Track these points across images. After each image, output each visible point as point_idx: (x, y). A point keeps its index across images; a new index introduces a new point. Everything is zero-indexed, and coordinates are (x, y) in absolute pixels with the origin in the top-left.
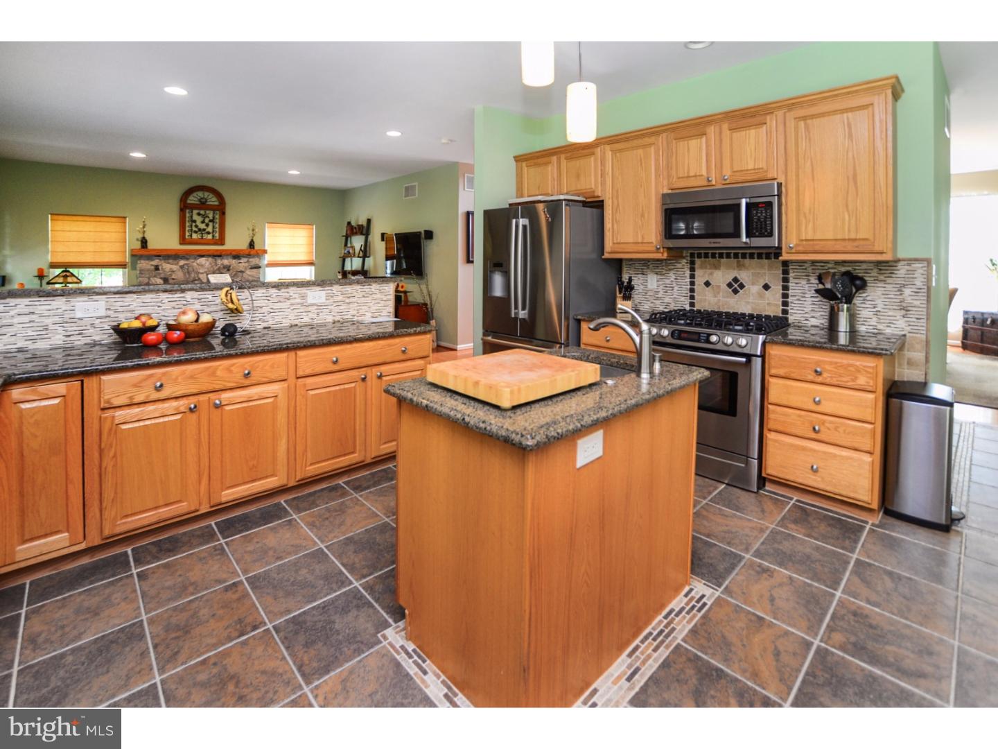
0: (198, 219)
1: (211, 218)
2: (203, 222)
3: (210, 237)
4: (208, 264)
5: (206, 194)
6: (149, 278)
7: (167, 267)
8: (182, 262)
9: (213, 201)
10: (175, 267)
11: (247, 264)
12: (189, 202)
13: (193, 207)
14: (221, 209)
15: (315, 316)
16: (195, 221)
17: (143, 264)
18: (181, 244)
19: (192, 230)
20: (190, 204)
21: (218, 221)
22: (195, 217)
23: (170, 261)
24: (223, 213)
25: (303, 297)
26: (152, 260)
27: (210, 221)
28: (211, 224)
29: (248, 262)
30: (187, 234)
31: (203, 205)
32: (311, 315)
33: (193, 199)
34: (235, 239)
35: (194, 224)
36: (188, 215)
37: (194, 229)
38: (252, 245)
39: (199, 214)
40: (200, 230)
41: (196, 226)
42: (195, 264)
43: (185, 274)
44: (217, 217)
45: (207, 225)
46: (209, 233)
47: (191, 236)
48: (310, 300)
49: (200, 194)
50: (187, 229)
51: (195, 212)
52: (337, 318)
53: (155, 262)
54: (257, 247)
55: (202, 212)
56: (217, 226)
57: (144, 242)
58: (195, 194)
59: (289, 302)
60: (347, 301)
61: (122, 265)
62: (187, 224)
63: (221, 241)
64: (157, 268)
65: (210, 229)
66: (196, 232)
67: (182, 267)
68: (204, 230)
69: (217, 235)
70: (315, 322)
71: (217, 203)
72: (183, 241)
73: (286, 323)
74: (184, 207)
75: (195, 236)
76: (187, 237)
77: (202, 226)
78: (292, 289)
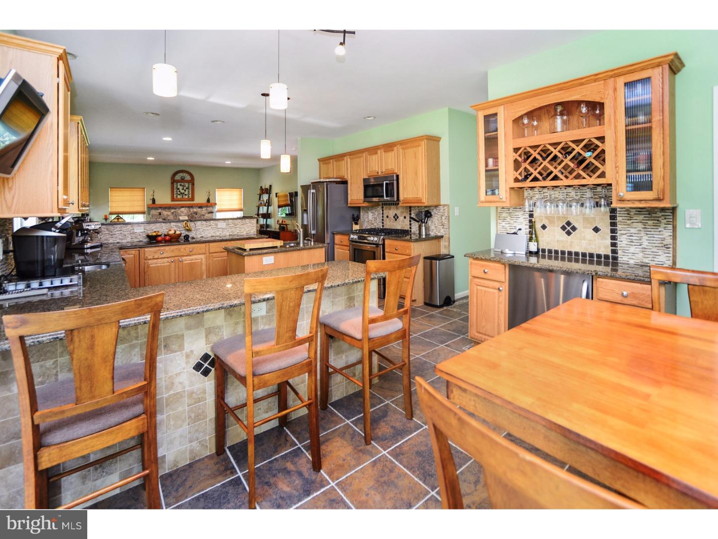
0: (181, 188)
1: (187, 187)
2: (183, 189)
3: (187, 197)
4: (186, 211)
5: (184, 174)
6: (156, 219)
7: (165, 213)
8: (173, 211)
9: (188, 178)
10: (169, 213)
11: (206, 211)
12: (175, 179)
13: (178, 181)
14: (192, 182)
15: (221, 233)
16: (179, 189)
17: (153, 212)
18: (172, 201)
19: (177, 194)
21: (190, 188)
22: (179, 187)
23: (167, 210)
24: (193, 184)
25: (216, 225)
26: (158, 210)
27: (187, 188)
28: (187, 190)
29: (207, 209)
30: (175, 196)
31: (183, 180)
32: (219, 232)
33: (178, 177)
34: (200, 198)
36: (175, 186)
37: (179, 193)
38: (208, 200)
39: (181, 185)
40: (181, 193)
41: (180, 191)
42: (179, 211)
43: (174, 217)
44: (190, 186)
45: (185, 191)
46: (186, 195)
47: (177, 196)
48: (219, 226)
49: (181, 174)
50: (175, 193)
51: (179, 184)
52: (231, 234)
53: (160, 211)
54: (211, 201)
55: (182, 184)
56: (190, 191)
57: (154, 201)
58: (179, 175)
60: (235, 227)
61: (143, 213)
62: (175, 190)
63: (193, 199)
64: (160, 214)
65: (186, 193)
66: (179, 194)
67: (173, 213)
68: (184, 193)
69: (190, 196)
70: (221, 235)
71: (190, 179)
72: (173, 199)
74: (173, 181)
75: (179, 197)
77: (183, 191)
78: (212, 221)
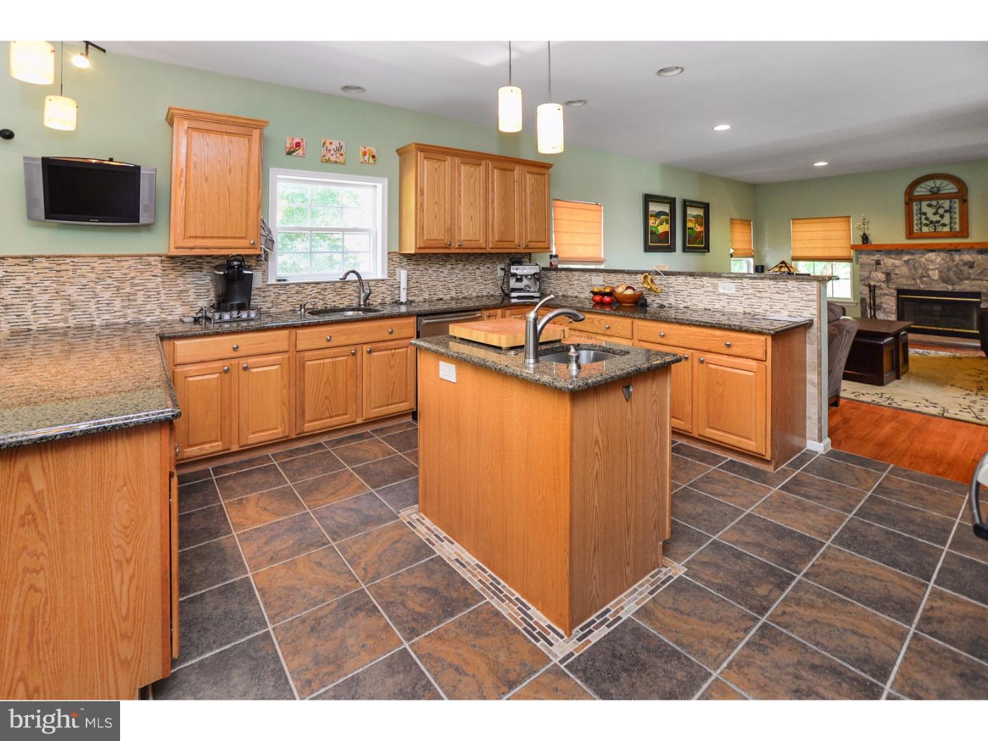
0: (930, 211)
1: (948, 209)
2: (934, 214)
3: (945, 229)
4: (937, 259)
5: (939, 182)
6: (870, 272)
7: (888, 262)
8: (906, 258)
9: (949, 188)
10: (897, 262)
12: (916, 193)
13: (921, 199)
14: (962, 196)
15: (726, 305)
16: (925, 214)
17: (865, 259)
18: (908, 238)
19: (921, 223)
20: (916, 196)
21: (956, 211)
22: (925, 209)
23: (893, 256)
24: (965, 202)
25: (715, 286)
26: (874, 255)
27: (946, 212)
28: (947, 215)
30: (916, 228)
31: (934, 195)
32: (722, 303)
33: (921, 190)
34: (982, 232)
35: (923, 217)
36: (915, 208)
37: (924, 221)
39: (930, 206)
40: (931, 222)
41: (926, 219)
42: (923, 259)
43: (909, 270)
44: (956, 206)
45: (942, 217)
46: (943, 225)
47: (921, 229)
48: (721, 291)
49: (931, 183)
50: (915, 222)
51: (924, 204)
52: (748, 310)
53: (877, 257)
55: (934, 203)
56: (956, 217)
57: (865, 238)
58: (923, 185)
59: (703, 289)
60: (759, 295)
61: (848, 259)
62: (915, 217)
63: (963, 234)
64: (878, 263)
65: (945, 221)
66: (927, 225)
67: (906, 262)
68: (937, 222)
69: (957, 227)
70: (726, 310)
71: (958, 191)
72: (910, 234)
73: (701, 306)
74: (910, 198)
75: (925, 229)
76: (915, 231)
77: (935, 218)
78: (705, 278)
